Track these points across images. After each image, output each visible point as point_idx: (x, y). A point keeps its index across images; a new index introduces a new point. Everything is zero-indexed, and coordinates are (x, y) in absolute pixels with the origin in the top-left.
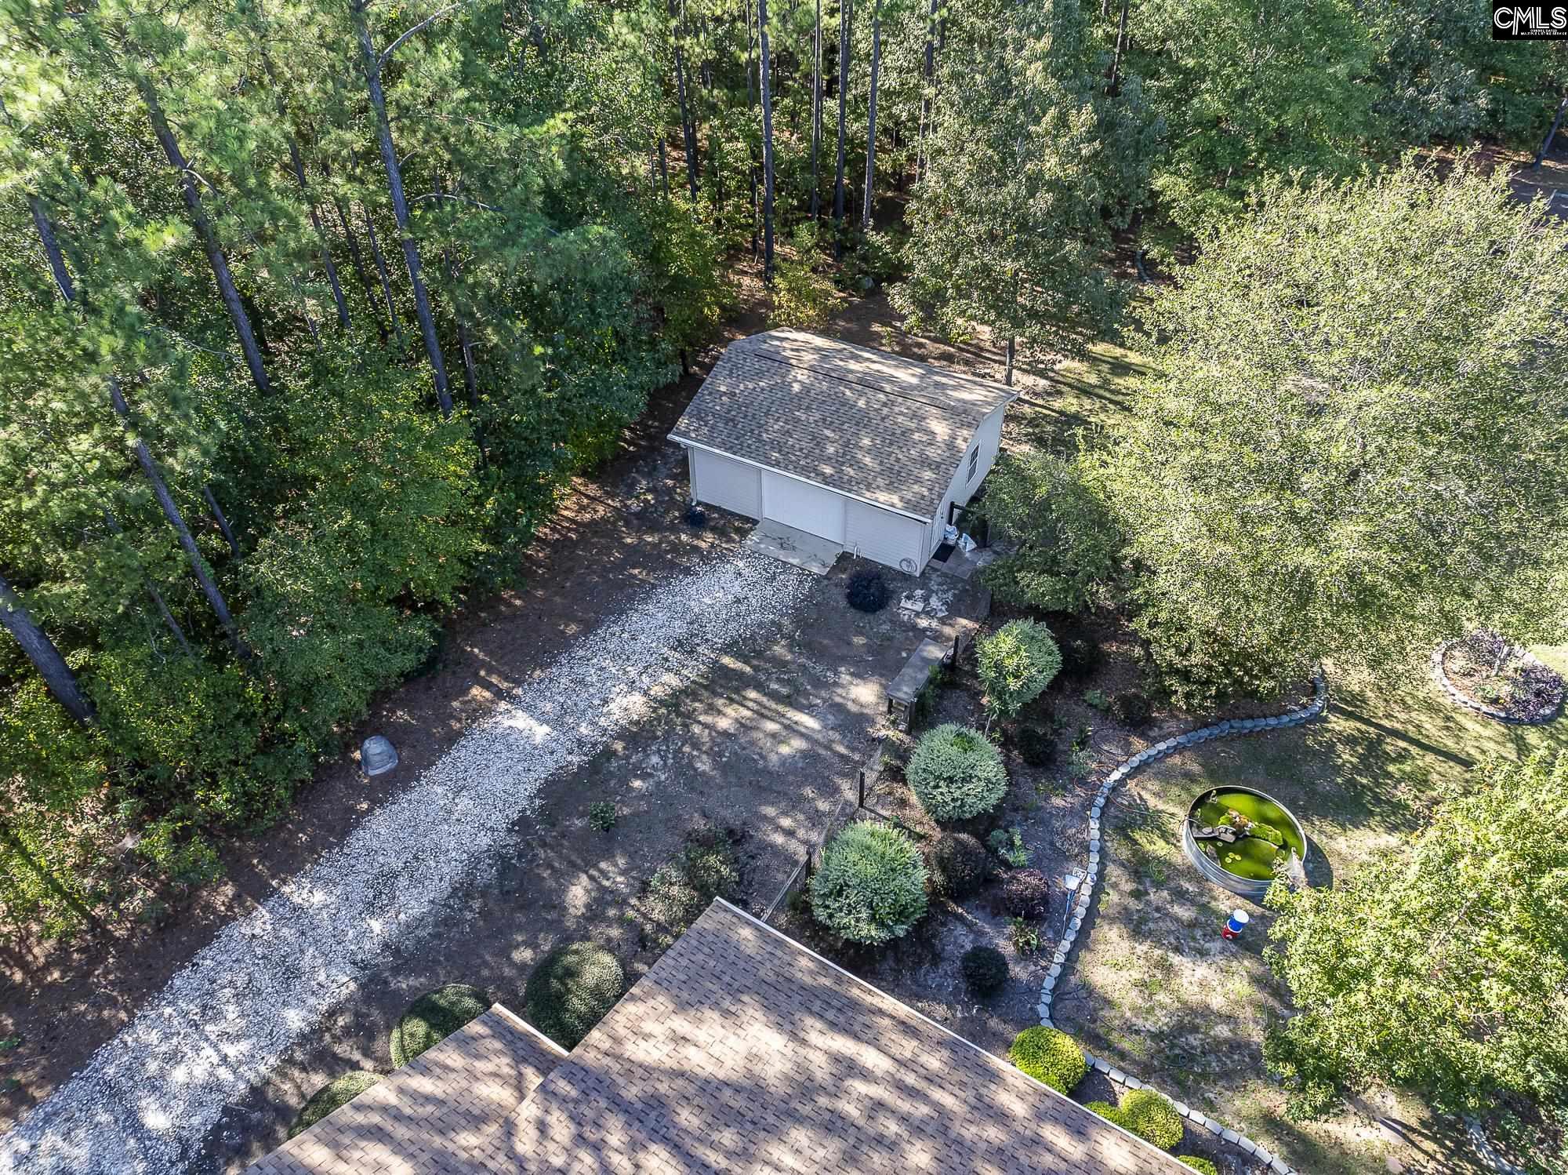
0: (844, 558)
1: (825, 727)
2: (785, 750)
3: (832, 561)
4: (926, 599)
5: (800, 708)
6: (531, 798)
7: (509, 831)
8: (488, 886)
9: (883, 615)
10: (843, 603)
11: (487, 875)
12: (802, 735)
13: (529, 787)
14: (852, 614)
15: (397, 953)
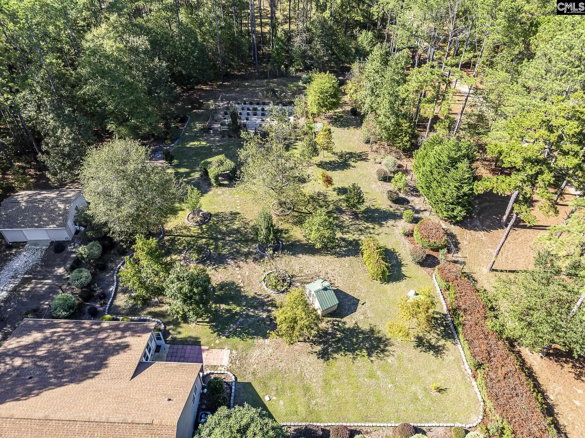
0: (52, 242)
1: (53, 281)
2: (44, 289)
3: (49, 244)
4: (74, 245)
5: (47, 279)
9: (64, 252)
10: (53, 253)
12: (48, 285)
14: (56, 255)
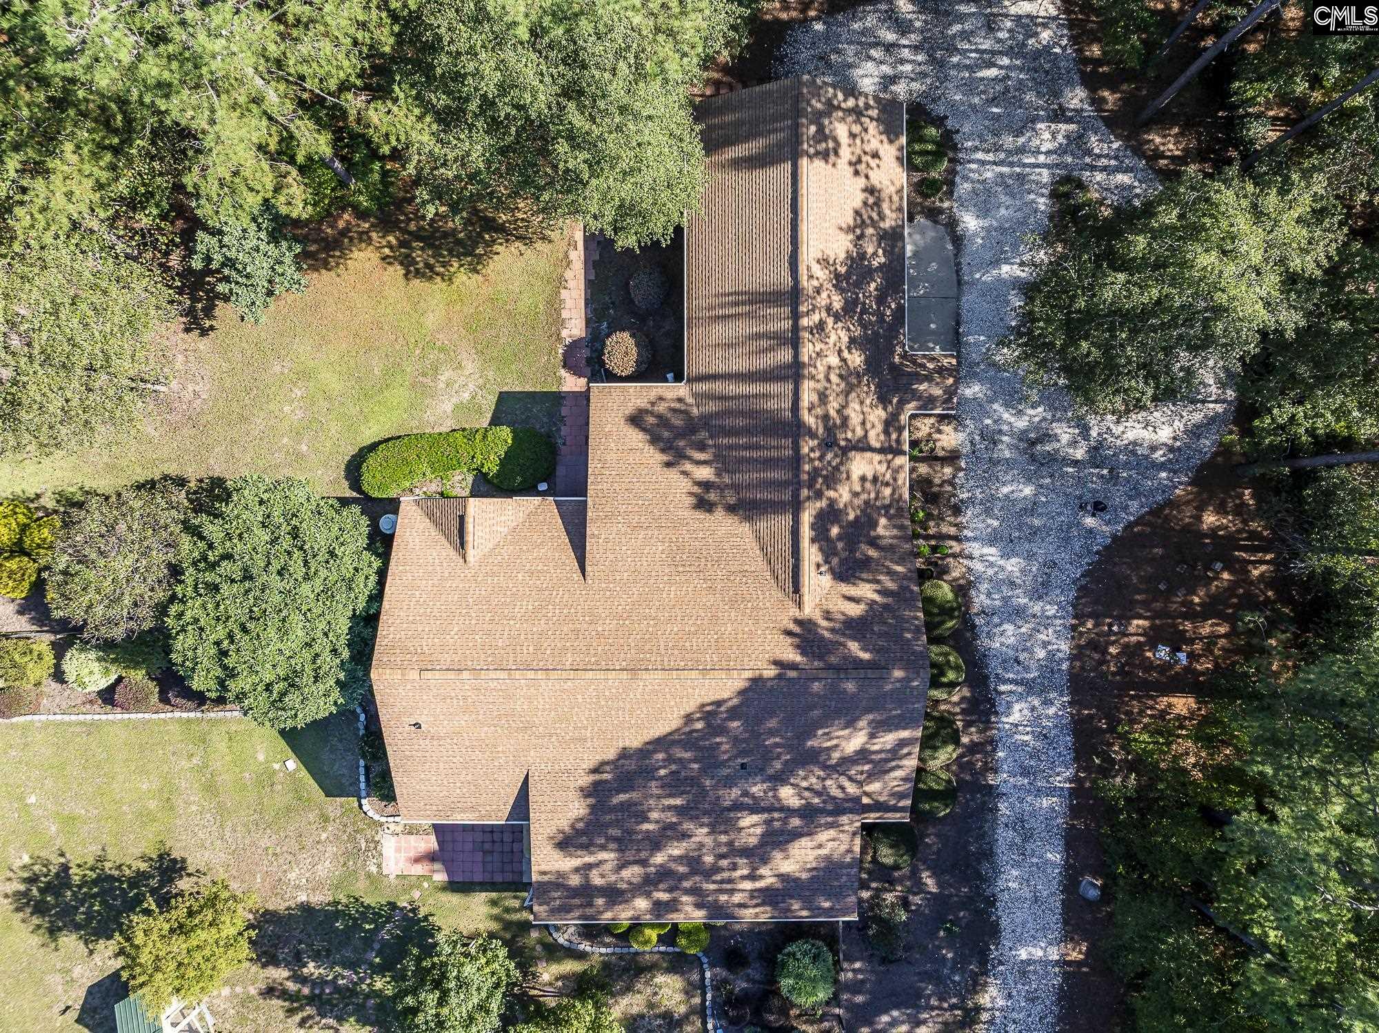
6: (999, 918)
7: (994, 895)
8: (980, 863)
11: (985, 868)
13: (1004, 922)
15: (991, 810)
